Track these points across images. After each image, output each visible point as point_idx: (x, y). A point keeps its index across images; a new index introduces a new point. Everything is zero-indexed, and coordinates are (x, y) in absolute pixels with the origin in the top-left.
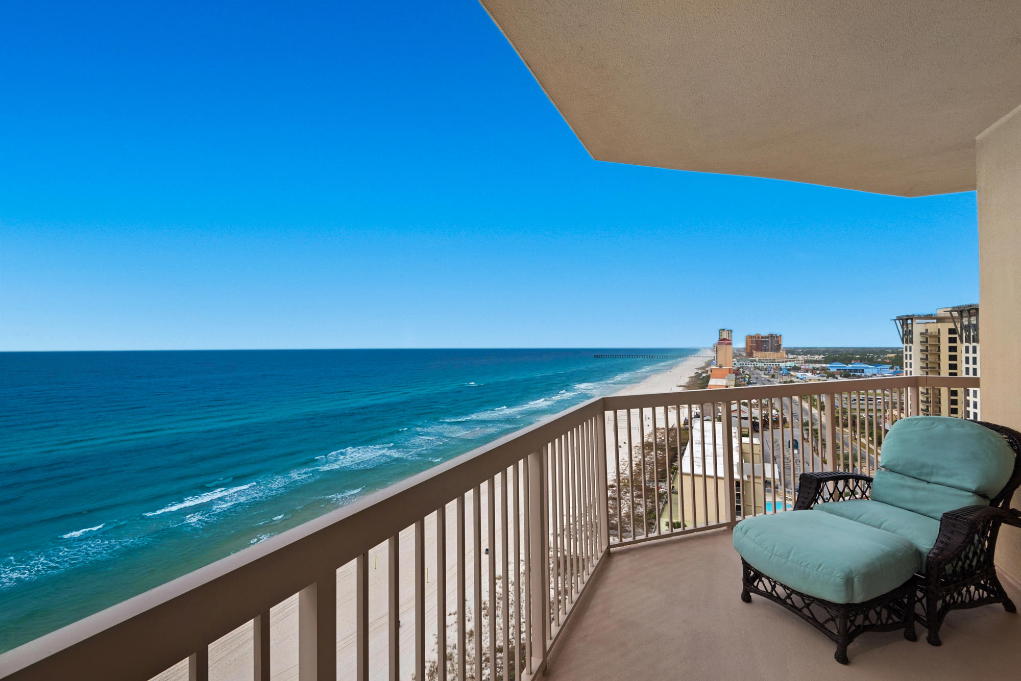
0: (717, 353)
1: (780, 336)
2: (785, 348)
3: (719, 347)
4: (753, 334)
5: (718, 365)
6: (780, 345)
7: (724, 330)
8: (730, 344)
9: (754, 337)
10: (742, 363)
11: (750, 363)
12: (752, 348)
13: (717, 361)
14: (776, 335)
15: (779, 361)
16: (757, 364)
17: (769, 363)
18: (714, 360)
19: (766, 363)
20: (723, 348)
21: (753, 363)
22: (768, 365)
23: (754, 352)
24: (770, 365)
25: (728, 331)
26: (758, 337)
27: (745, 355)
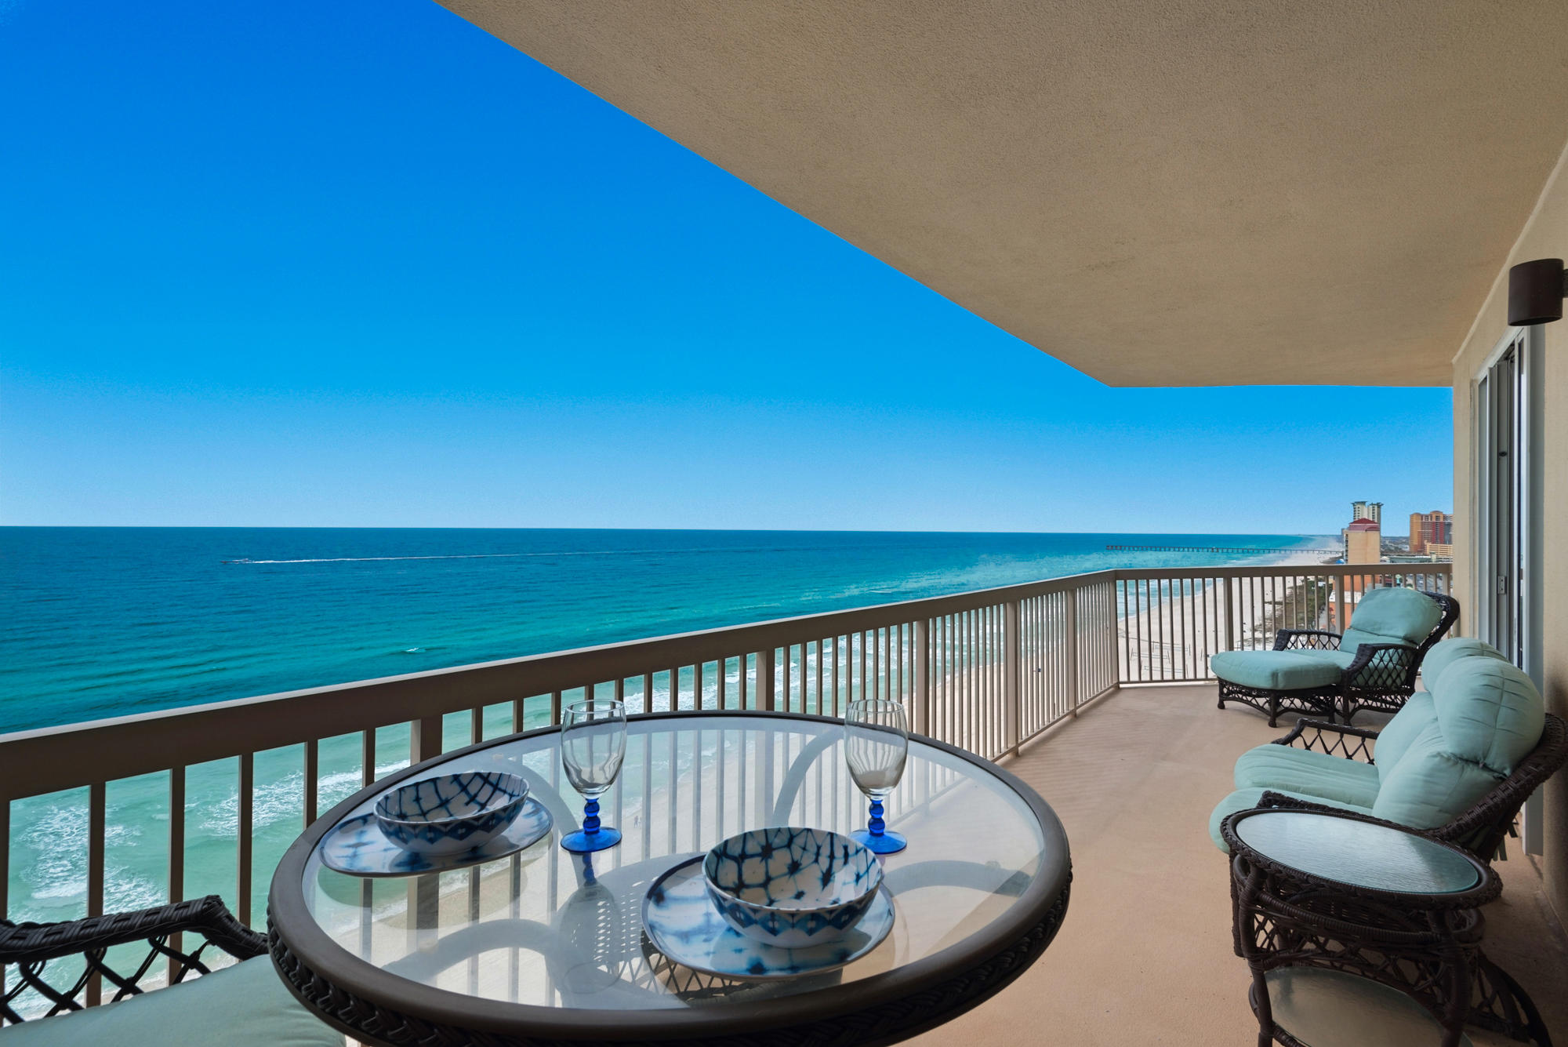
0: (1347, 546)
3: (1352, 534)
7: (1363, 503)
8: (1377, 529)
9: (1427, 516)
12: (1422, 537)
13: (1346, 560)
18: (1342, 557)
20: (1357, 536)
23: (1428, 545)
25: (1373, 505)
26: (1437, 518)
27: (1408, 550)
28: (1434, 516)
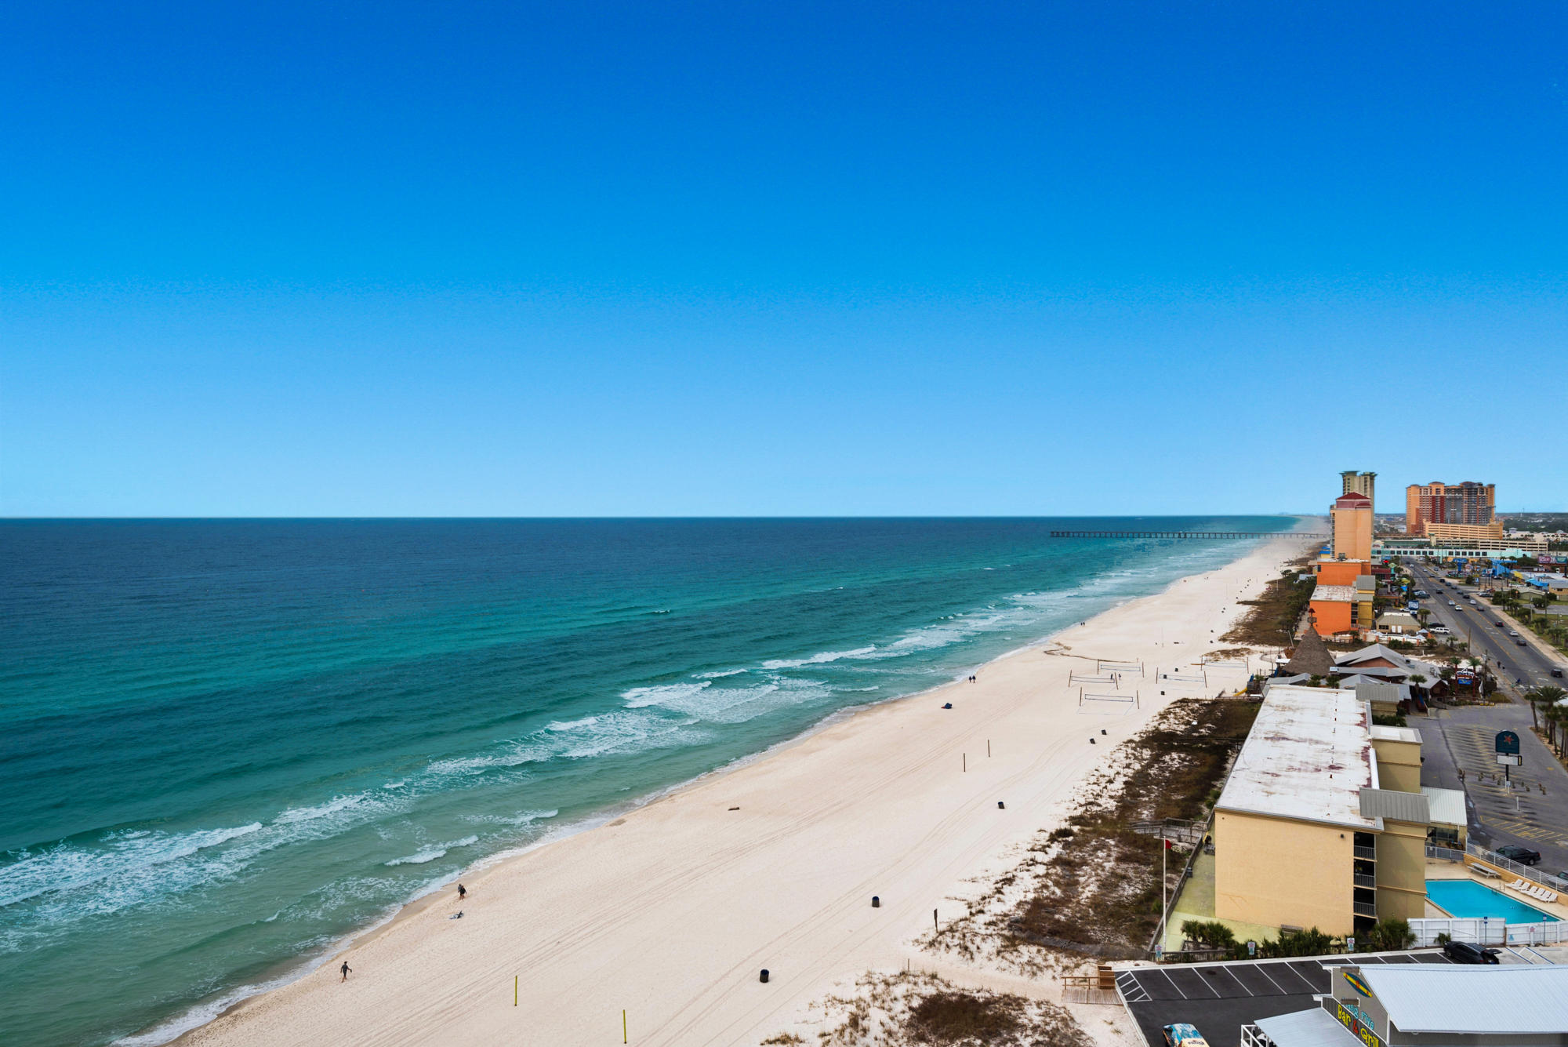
0: (1334, 528)
1: (1492, 486)
2: (1503, 515)
3: (1339, 513)
4: (1424, 482)
5: (1337, 556)
6: (1491, 508)
7: (1354, 473)
8: (1367, 505)
9: (1427, 488)
10: (1396, 550)
11: (1415, 550)
12: (1419, 513)
13: (1333, 546)
14: (1480, 484)
15: (1486, 546)
16: (1431, 553)
17: (1461, 551)
18: (1328, 542)
19: (1454, 551)
20: (1345, 515)
21: (1421, 550)
22: (1458, 553)
23: (1427, 524)
24: (1464, 554)
25: (1364, 475)
26: (1438, 490)
27: (1404, 531)
28: (1434, 488)
